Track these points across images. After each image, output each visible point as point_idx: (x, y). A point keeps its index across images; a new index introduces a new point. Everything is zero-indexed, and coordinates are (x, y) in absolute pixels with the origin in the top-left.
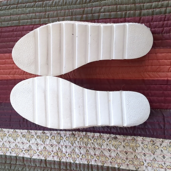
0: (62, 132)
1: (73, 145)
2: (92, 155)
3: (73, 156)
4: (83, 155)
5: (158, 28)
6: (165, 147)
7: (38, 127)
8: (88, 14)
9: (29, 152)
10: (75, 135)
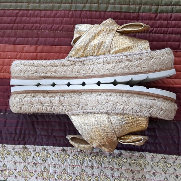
0: (49, 147)
1: (63, 164)
2: (88, 176)
3: (63, 177)
4: (77, 176)
5: (177, 28)
6: (179, 164)
7: (17, 141)
8: (93, 4)
9: (3, 173)
10: (66, 151)
